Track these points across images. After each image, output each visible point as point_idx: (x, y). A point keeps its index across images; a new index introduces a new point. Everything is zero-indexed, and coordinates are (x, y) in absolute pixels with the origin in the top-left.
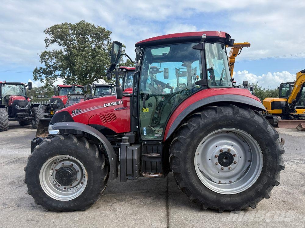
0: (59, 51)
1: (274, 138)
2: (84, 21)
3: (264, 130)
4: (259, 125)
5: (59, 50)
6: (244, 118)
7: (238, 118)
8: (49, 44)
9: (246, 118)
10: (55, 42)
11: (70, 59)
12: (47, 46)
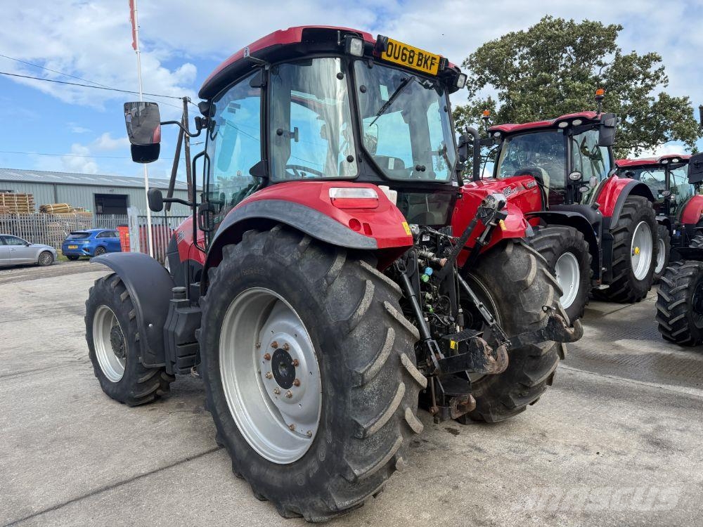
0: (485, 102)
1: (338, 331)
2: (549, 18)
3: (317, 303)
4: (305, 287)
5: (486, 100)
6: (280, 263)
7: (271, 264)
8: (474, 91)
9: (284, 265)
10: (487, 83)
11: (509, 115)
12: (471, 95)
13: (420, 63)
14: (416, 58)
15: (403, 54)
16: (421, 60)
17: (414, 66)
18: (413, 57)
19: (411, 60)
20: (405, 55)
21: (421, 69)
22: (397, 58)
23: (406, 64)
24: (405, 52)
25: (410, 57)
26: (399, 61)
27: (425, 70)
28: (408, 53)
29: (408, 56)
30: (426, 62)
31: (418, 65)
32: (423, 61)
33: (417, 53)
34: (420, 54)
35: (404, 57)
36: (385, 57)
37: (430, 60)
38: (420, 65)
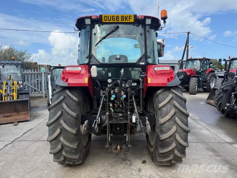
13: (123, 19)
14: (120, 19)
15: (113, 18)
16: (123, 18)
17: (120, 21)
19: (118, 19)
21: (124, 21)
22: (110, 21)
23: (116, 21)
25: (117, 18)
26: (112, 21)
27: (126, 21)
30: (126, 18)
31: (122, 20)
32: (124, 18)
33: (120, 16)
34: (122, 16)
35: (114, 19)
36: (104, 21)
37: (128, 17)
38: (123, 20)
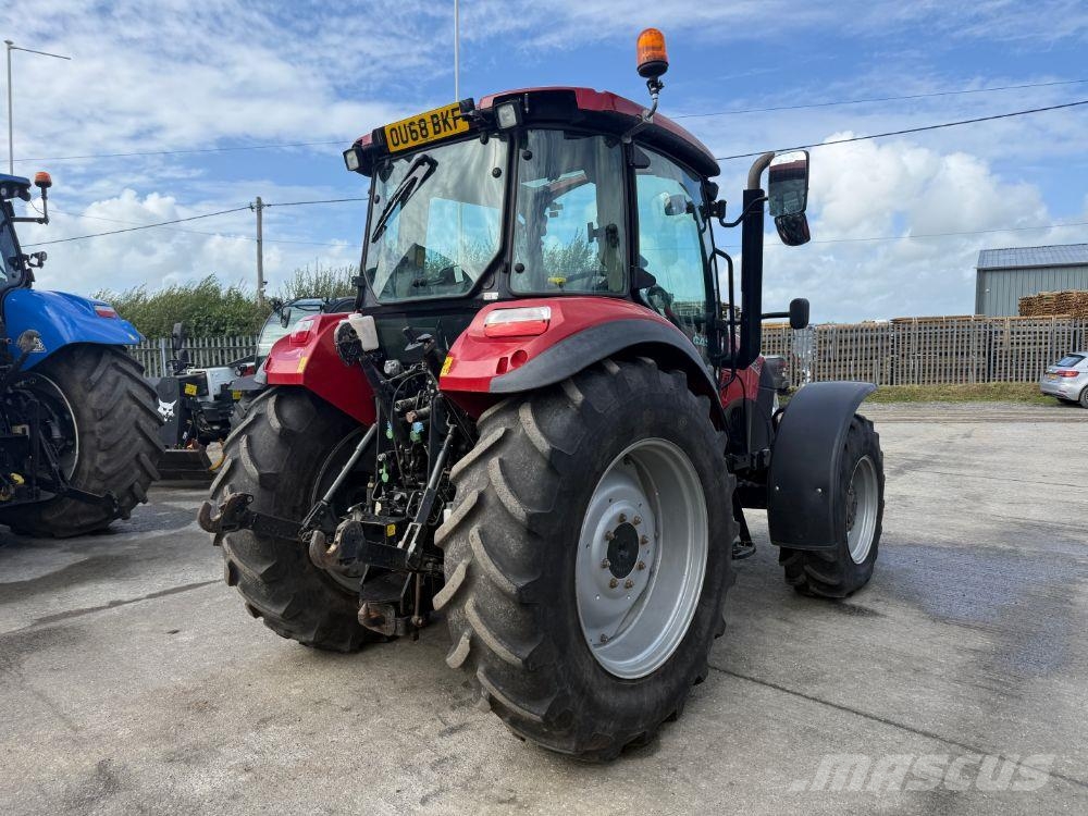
13: (437, 128)
14: (430, 127)
15: (412, 132)
16: (438, 123)
17: (432, 137)
18: (425, 128)
19: (424, 132)
20: (415, 131)
21: (443, 135)
22: (407, 142)
23: (421, 140)
24: (413, 128)
25: (422, 129)
26: (411, 143)
27: (449, 133)
28: (417, 128)
29: (419, 130)
30: (445, 122)
31: (436, 133)
32: (441, 123)
33: (428, 119)
34: (432, 117)
35: (414, 135)
36: (393, 149)
37: (450, 116)
38: (439, 132)
